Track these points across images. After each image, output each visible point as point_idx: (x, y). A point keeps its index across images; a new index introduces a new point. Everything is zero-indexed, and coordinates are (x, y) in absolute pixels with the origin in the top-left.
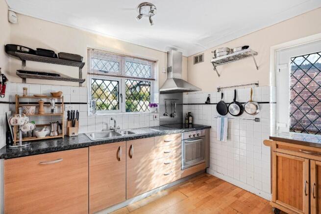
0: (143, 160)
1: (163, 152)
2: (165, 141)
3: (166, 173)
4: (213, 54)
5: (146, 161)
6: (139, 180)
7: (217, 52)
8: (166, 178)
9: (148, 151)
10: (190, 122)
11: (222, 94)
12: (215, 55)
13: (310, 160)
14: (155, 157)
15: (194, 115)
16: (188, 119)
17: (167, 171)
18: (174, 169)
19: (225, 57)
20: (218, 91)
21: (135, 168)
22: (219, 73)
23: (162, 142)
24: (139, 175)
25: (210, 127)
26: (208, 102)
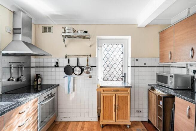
1: (17, 127)
2: (19, 113)
4: (63, 30)
7: (66, 29)
10: (39, 83)
11: (69, 60)
12: (65, 31)
13: (116, 94)
15: (42, 77)
16: (37, 81)
19: (72, 34)
20: (66, 58)
22: (66, 45)
23: (17, 116)
25: (59, 85)
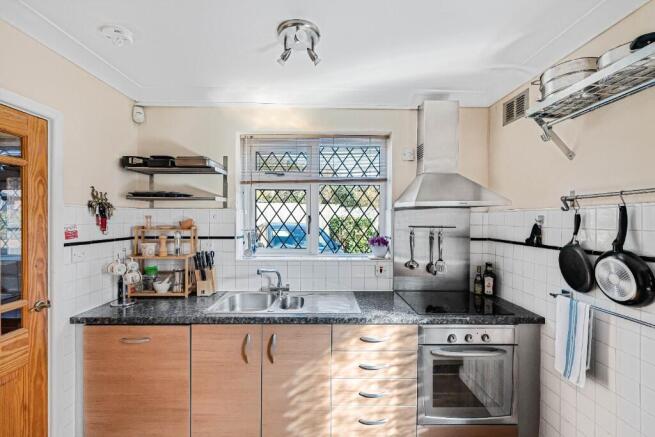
0: (302, 372)
1: (356, 364)
2: (364, 340)
3: (364, 419)
4: (539, 88)
5: (309, 377)
6: (293, 414)
8: (366, 431)
9: (316, 355)
11: (578, 219)
12: (542, 91)
14: (336, 374)
16: (482, 282)
17: (371, 414)
18: (392, 416)
20: (566, 209)
21: (285, 386)
23: (355, 341)
24: (293, 403)
25: (542, 321)
26: (535, 239)
